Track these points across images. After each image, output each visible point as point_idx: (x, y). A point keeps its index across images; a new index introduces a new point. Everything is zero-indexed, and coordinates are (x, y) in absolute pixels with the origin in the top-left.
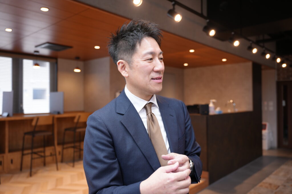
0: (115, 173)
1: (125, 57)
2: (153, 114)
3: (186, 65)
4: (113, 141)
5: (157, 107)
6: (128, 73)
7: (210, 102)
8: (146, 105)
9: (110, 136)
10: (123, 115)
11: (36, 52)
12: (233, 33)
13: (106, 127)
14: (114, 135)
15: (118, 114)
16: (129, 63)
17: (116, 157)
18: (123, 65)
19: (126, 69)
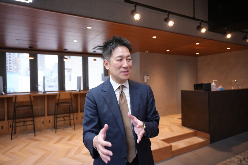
0: (95, 124)
1: (107, 58)
2: (123, 92)
3: (197, 54)
4: (97, 106)
5: (128, 88)
6: (109, 67)
7: (213, 81)
8: (120, 86)
9: (95, 103)
10: (105, 91)
11: (94, 52)
12: (226, 28)
13: (94, 98)
14: (97, 103)
15: (103, 91)
16: (109, 61)
17: (98, 115)
18: (106, 62)
19: (108, 65)
